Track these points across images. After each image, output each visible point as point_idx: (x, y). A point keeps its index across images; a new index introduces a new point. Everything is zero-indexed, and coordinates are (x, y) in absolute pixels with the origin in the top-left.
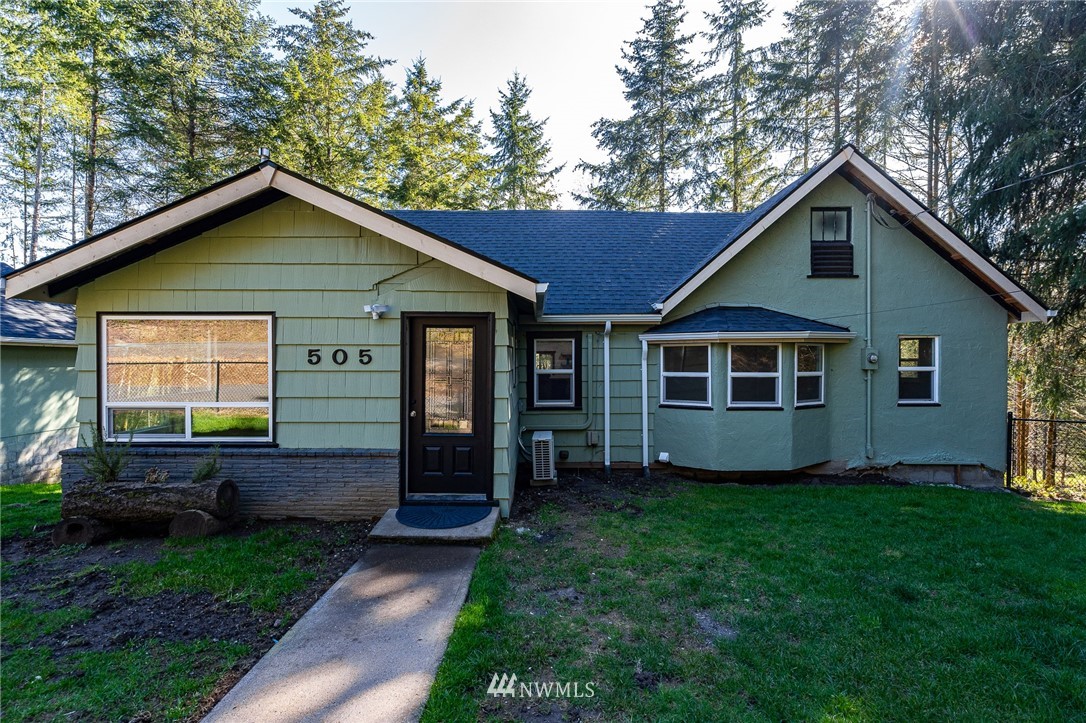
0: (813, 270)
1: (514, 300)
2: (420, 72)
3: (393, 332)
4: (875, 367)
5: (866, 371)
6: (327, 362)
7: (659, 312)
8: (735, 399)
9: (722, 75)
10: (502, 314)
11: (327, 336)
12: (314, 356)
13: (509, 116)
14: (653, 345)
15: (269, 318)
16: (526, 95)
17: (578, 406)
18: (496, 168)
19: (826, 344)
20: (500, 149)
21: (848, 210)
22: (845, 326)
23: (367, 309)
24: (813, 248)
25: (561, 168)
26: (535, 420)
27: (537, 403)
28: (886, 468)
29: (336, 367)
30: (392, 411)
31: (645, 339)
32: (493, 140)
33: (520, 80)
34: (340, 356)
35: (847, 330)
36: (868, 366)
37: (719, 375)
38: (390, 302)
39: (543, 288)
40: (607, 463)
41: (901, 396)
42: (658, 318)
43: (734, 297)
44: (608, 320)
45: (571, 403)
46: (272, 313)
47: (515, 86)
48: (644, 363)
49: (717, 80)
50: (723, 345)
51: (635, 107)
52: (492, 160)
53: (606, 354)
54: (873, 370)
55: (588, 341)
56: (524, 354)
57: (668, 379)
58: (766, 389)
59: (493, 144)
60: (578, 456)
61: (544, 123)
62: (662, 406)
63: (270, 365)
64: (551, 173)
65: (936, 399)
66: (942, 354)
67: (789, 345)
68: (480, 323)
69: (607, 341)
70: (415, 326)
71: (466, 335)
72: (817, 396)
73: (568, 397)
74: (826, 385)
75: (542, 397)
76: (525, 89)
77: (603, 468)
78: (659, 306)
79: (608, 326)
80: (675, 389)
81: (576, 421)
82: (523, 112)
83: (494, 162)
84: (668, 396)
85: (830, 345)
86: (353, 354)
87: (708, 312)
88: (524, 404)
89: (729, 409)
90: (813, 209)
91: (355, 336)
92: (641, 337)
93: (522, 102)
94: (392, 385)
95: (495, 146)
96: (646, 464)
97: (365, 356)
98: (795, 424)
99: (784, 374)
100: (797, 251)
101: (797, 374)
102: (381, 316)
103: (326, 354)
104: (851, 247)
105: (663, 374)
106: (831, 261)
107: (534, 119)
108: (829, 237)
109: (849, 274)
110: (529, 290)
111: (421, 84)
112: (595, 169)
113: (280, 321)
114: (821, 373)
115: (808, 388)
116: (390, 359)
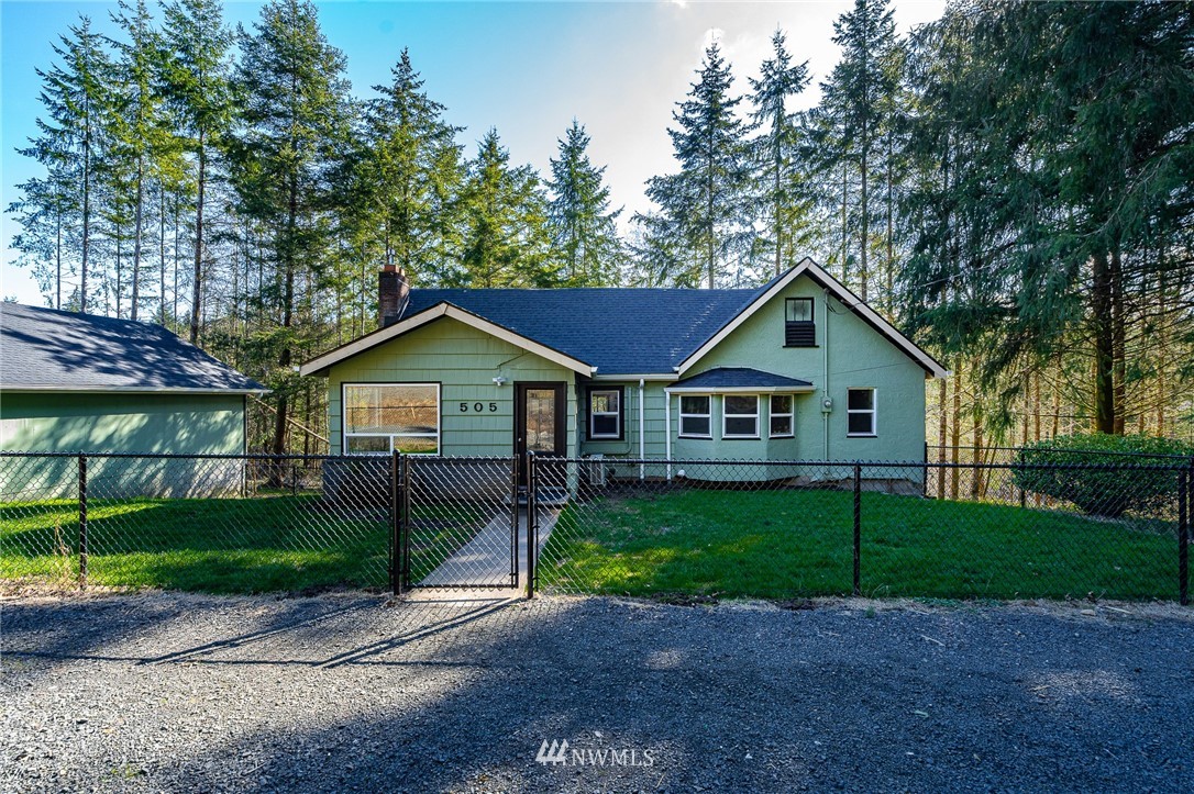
0: (787, 342)
1: (578, 375)
2: (491, 145)
3: (509, 393)
4: (830, 410)
5: (824, 413)
6: (471, 411)
7: (677, 372)
8: (728, 432)
9: (765, 136)
10: (572, 382)
11: (471, 395)
12: (464, 407)
13: (568, 164)
14: (673, 395)
15: (438, 385)
16: (585, 143)
17: (622, 437)
18: (556, 213)
19: (795, 395)
20: (559, 195)
21: (812, 299)
22: (809, 381)
23: (495, 380)
24: (787, 327)
25: (619, 212)
26: (591, 447)
27: (593, 436)
28: (837, 481)
29: (476, 413)
30: (509, 438)
31: (668, 391)
32: (552, 186)
33: (579, 128)
34: (478, 407)
35: (811, 384)
36: (825, 410)
37: (717, 415)
38: (507, 376)
39: (594, 369)
40: (642, 477)
41: (850, 431)
42: (675, 377)
43: (731, 361)
44: (642, 378)
45: (617, 436)
46: (440, 382)
47: (574, 135)
48: (668, 408)
49: (760, 141)
50: (719, 396)
51: (685, 167)
52: (553, 206)
53: (640, 402)
54: (829, 413)
55: (628, 392)
56: (584, 401)
57: (684, 419)
58: (749, 426)
59: (552, 189)
60: (622, 472)
61: (602, 171)
62: (680, 438)
63: (438, 409)
64: (610, 216)
65: (875, 434)
66: (878, 401)
67: (765, 396)
68: (559, 388)
69: (641, 392)
70: (521, 390)
71: (550, 394)
72: (788, 430)
73: (615, 432)
74: (796, 423)
75: (596, 432)
76: (583, 137)
77: (639, 481)
78: (676, 369)
79: (642, 382)
80: (690, 425)
81: (620, 448)
82: (581, 158)
83: (554, 207)
84: (685, 431)
85: (798, 395)
86: (486, 405)
87: (712, 372)
88: (584, 436)
89: (724, 439)
90: (787, 299)
91: (487, 395)
92: (665, 389)
93: (581, 150)
94: (509, 423)
95: (555, 192)
96: (669, 477)
97: (493, 407)
98: (769, 449)
99: (762, 416)
100: (776, 328)
101: (771, 415)
102: (502, 383)
103: (471, 406)
104: (814, 326)
105: (681, 415)
106: (800, 336)
107: (592, 166)
108: (799, 318)
109: (811, 344)
110: (587, 371)
111: (492, 156)
112: (649, 221)
113: (444, 387)
114: (792, 415)
115: (779, 425)
116: (508, 408)
